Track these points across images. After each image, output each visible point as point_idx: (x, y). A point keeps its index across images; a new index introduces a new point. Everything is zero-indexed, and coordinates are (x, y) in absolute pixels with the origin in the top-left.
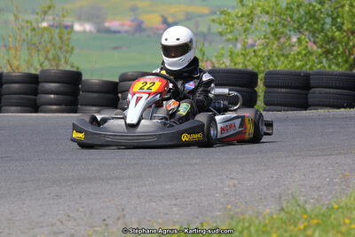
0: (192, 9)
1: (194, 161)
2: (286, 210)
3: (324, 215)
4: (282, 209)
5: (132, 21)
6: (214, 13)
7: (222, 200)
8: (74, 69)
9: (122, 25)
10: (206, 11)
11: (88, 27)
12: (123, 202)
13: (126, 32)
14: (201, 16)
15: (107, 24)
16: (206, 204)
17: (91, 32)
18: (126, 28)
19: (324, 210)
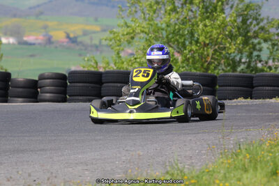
0: (88, 28)
1: (99, 138)
2: (170, 173)
3: (198, 177)
4: (167, 173)
5: (44, 36)
6: (104, 30)
7: (121, 166)
8: (4, 71)
9: (37, 39)
10: (98, 29)
11: (12, 40)
12: (48, 168)
13: (39, 44)
14: (94, 32)
15: (25, 39)
16: (109, 169)
17: (13, 44)
18: (39, 41)
19: (198, 173)
